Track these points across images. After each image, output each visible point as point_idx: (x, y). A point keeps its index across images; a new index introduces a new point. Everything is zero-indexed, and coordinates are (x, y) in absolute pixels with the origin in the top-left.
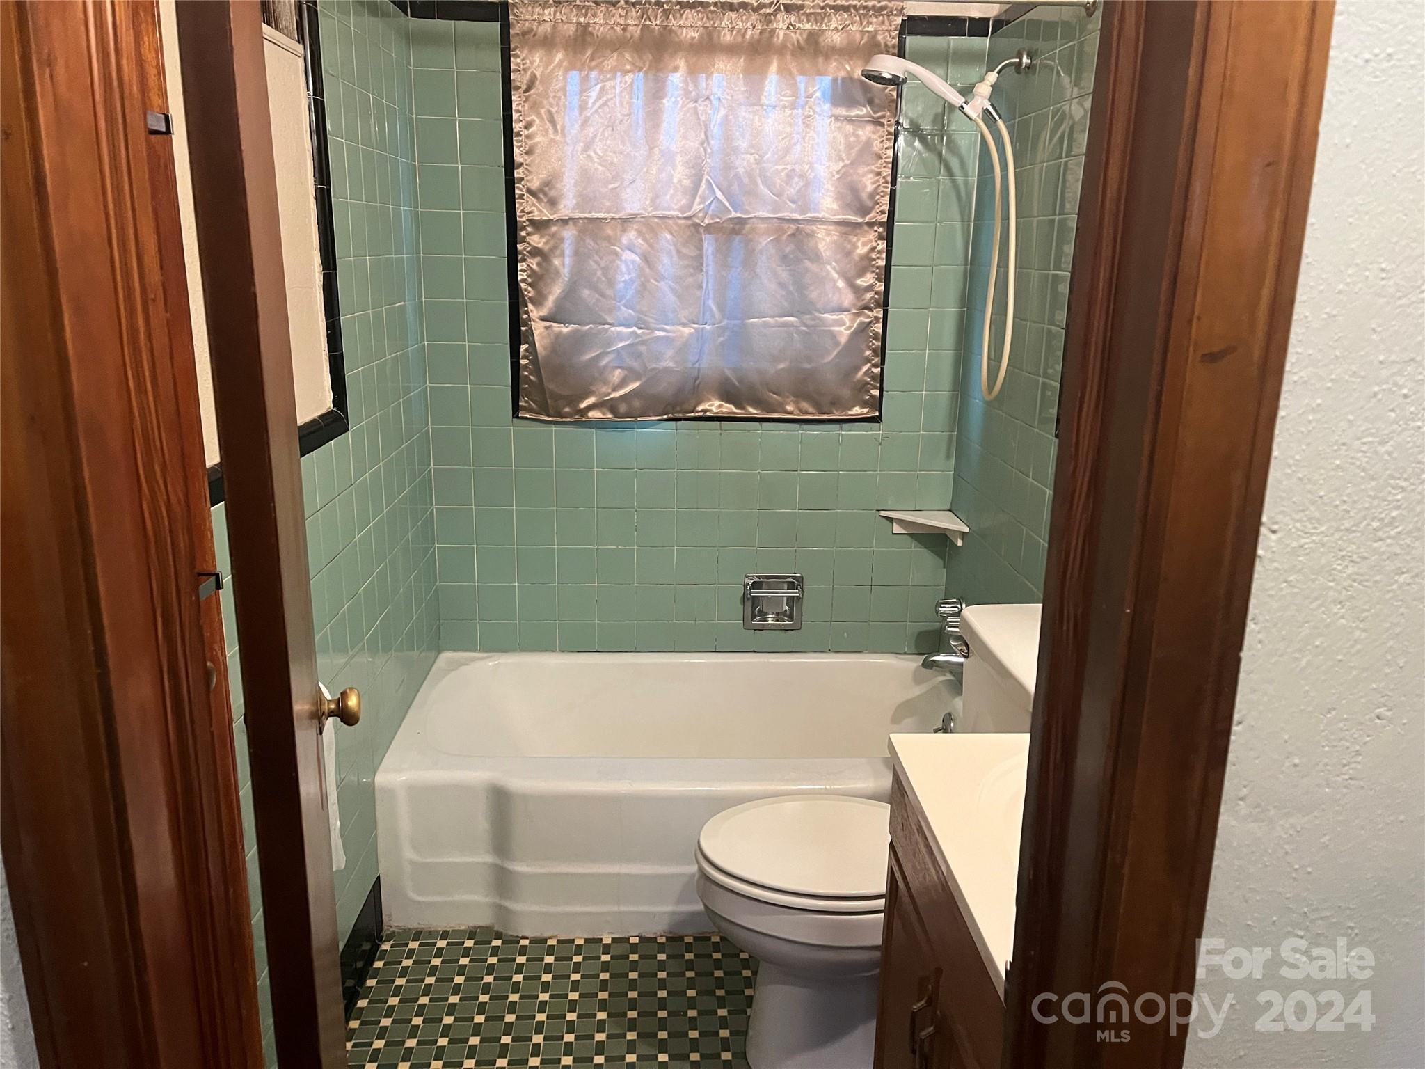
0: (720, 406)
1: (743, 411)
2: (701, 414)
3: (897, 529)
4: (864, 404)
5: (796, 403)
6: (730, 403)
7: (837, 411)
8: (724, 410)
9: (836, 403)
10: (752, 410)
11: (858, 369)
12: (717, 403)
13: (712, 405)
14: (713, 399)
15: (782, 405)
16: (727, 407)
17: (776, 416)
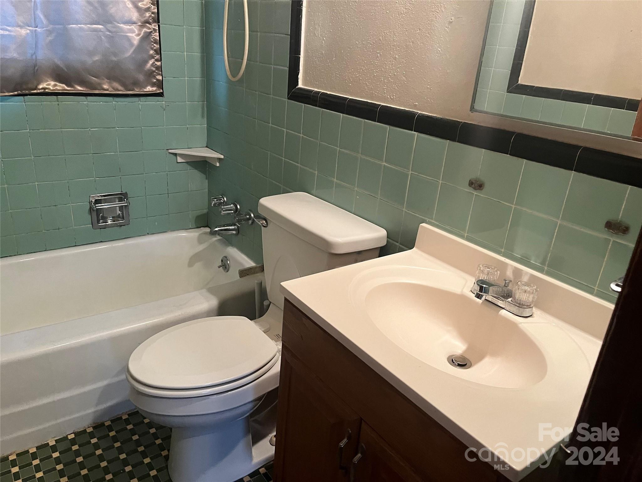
0: (55, 85)
1: (72, 89)
2: (41, 91)
3: (180, 160)
4: (153, 85)
5: (110, 83)
6: (63, 83)
7: (137, 88)
8: (58, 88)
9: (136, 83)
10: (79, 88)
11: (146, 62)
12: (53, 83)
13: (49, 85)
14: (50, 81)
15: (100, 84)
16: (60, 86)
17: (97, 92)
